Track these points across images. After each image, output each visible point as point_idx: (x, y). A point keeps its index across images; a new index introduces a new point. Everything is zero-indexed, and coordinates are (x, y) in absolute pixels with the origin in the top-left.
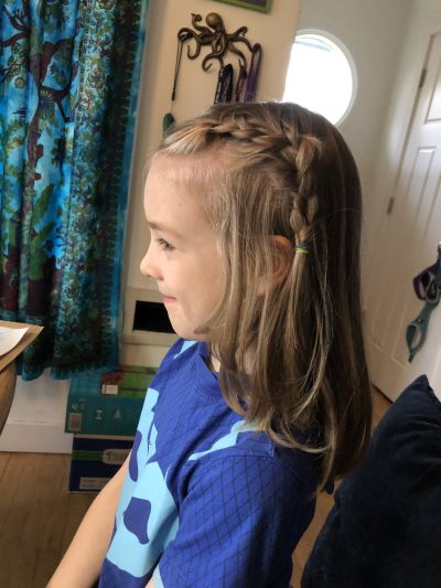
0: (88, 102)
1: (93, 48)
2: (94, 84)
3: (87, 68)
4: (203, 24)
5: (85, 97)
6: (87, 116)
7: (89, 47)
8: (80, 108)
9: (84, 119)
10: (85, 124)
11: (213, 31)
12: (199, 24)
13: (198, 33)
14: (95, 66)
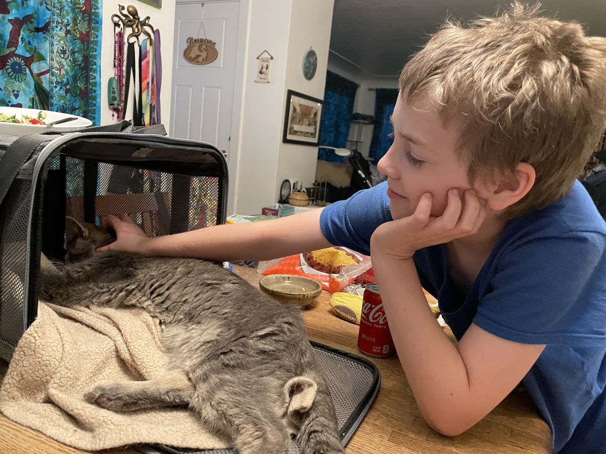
0: (60, 70)
1: (59, 28)
2: (62, 56)
3: (55, 43)
4: (125, 12)
5: (56, 65)
6: (60, 81)
7: (57, 27)
8: (53, 74)
9: (57, 83)
10: (58, 87)
11: (132, 18)
12: (123, 11)
13: (124, 18)
14: (62, 42)
